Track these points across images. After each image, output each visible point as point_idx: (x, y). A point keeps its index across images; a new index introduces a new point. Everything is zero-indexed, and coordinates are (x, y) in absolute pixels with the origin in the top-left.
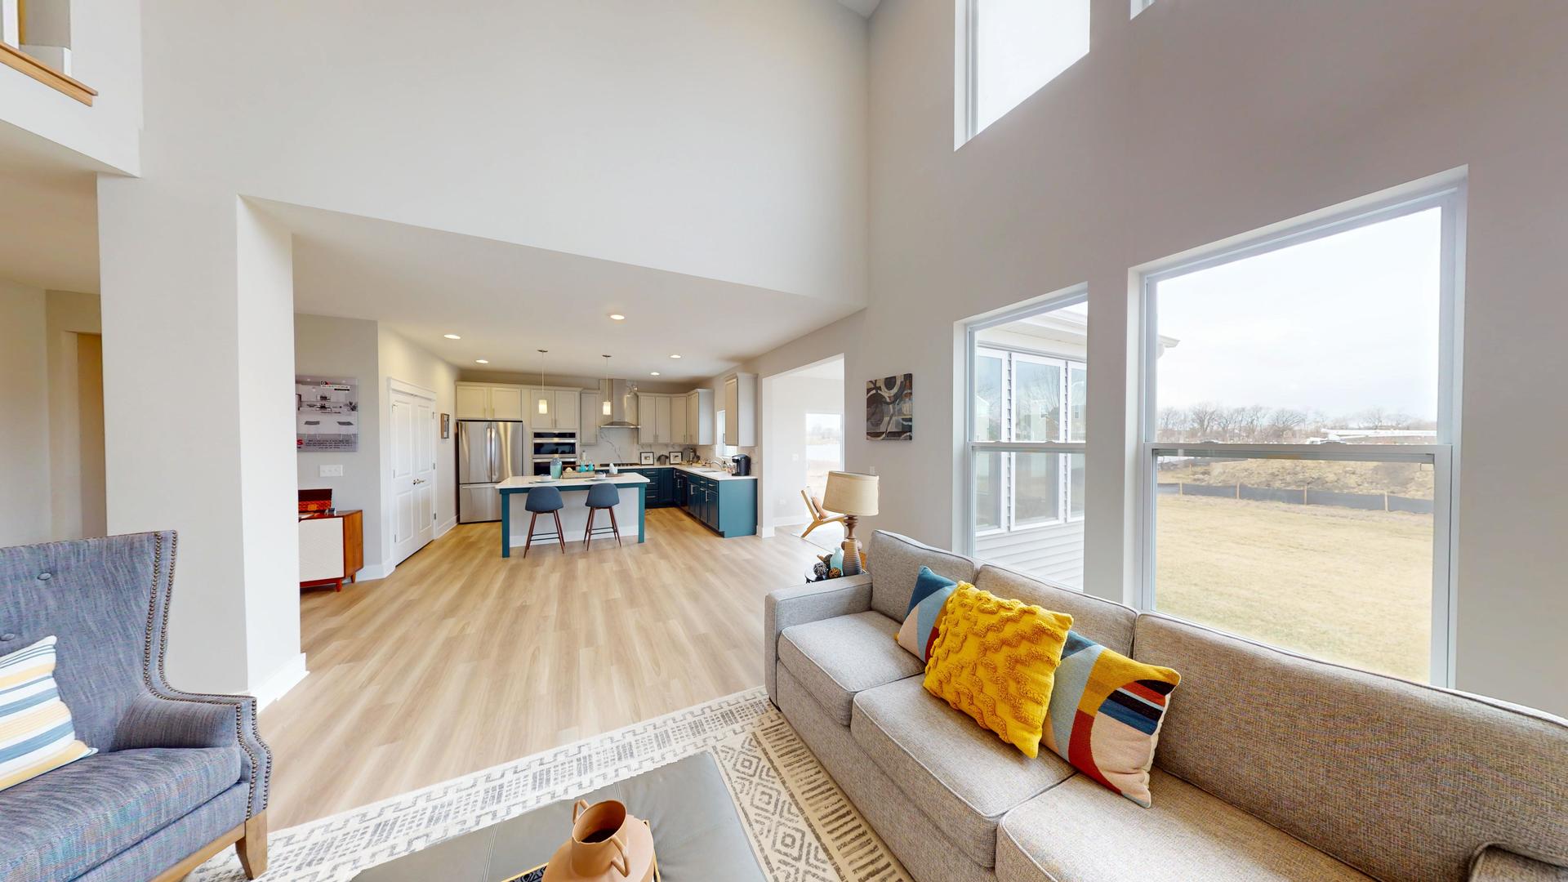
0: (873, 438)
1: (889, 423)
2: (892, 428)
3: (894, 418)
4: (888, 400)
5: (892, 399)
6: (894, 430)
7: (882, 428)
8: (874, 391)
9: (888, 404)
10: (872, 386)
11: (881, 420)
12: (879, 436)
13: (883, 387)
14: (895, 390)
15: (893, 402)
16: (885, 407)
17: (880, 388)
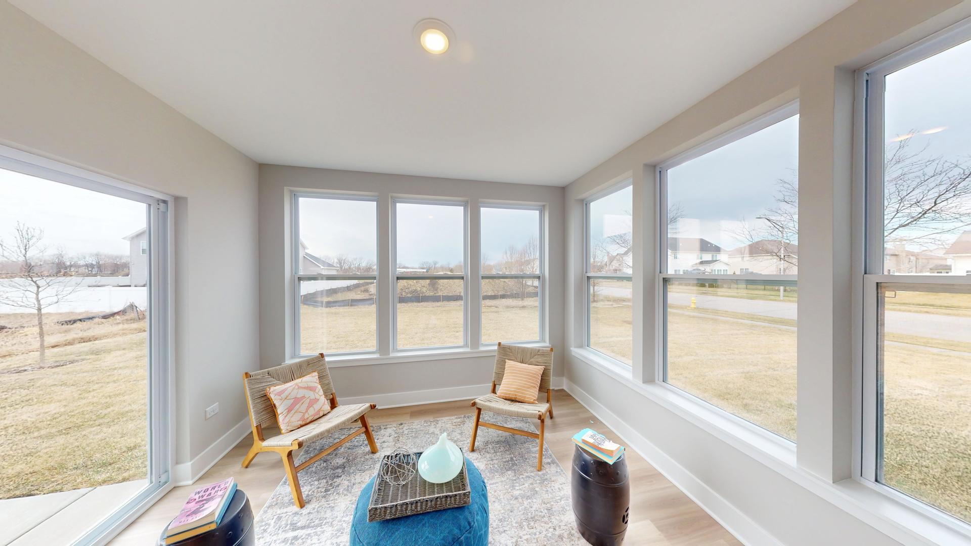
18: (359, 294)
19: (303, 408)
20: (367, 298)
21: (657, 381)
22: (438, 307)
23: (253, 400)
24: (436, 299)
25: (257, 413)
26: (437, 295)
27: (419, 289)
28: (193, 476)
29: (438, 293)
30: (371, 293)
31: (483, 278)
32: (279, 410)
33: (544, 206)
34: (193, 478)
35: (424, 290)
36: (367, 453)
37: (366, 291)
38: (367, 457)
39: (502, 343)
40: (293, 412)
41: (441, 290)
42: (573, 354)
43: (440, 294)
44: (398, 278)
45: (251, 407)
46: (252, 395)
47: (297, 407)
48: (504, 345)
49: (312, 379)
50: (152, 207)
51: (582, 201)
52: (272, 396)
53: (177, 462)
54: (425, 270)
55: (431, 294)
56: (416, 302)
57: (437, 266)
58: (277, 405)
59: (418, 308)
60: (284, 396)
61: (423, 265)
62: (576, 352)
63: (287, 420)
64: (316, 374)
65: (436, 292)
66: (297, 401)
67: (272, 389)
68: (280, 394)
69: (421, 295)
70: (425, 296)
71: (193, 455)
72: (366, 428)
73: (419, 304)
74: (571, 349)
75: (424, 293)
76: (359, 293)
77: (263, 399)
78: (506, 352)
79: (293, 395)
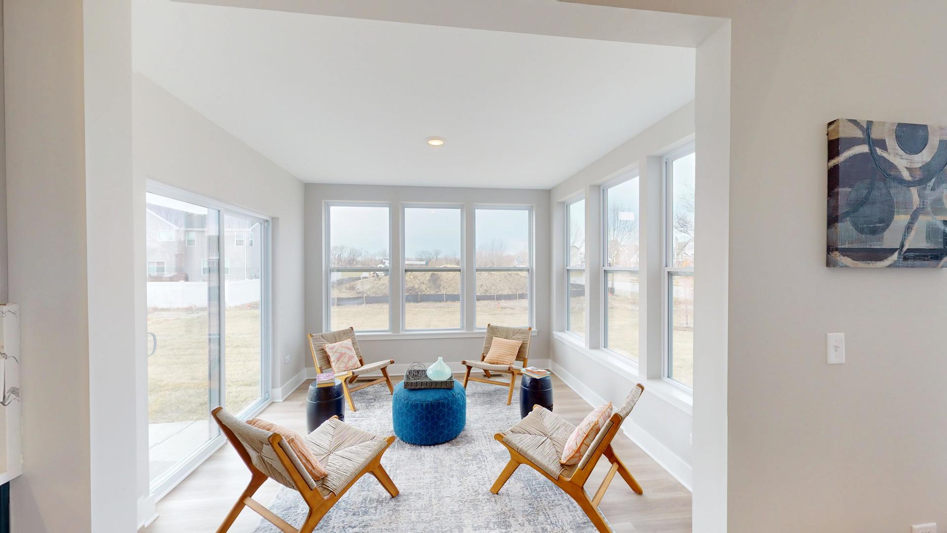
0: (860, 264)
1: (909, 228)
2: (917, 240)
3: (923, 221)
4: (906, 175)
5: (918, 175)
6: (924, 245)
7: (890, 239)
8: (864, 149)
9: (909, 184)
10: (859, 134)
11: (886, 221)
12: (881, 259)
13: (891, 143)
14: (924, 157)
15: (920, 183)
16: (897, 193)
17: (882, 144)
18: (344, 292)
19: (346, 360)
20: (355, 296)
21: (601, 348)
22: (440, 307)
23: (316, 351)
24: (438, 298)
25: (319, 360)
26: (439, 293)
27: (417, 286)
28: (283, 396)
29: (440, 291)
30: (358, 291)
31: (477, 270)
32: (332, 359)
33: (532, 207)
34: (282, 398)
35: (423, 287)
36: (390, 395)
37: (352, 288)
38: (389, 396)
39: (492, 324)
40: (340, 361)
41: (444, 287)
42: (555, 337)
43: (443, 292)
44: (406, 271)
45: (315, 356)
46: (315, 348)
47: (342, 358)
48: (492, 326)
49: (348, 342)
50: (262, 225)
51: (563, 203)
52: (327, 350)
53: (273, 387)
54: (424, 263)
55: (433, 292)
56: (413, 302)
57: (439, 257)
58: (331, 356)
59: (417, 309)
60: (334, 350)
61: (421, 256)
62: (557, 334)
63: (337, 365)
64: (350, 340)
65: (438, 290)
66: (342, 355)
67: (327, 345)
68: (332, 348)
69: (419, 294)
70: (424, 295)
71: (282, 384)
72: (387, 378)
73: (417, 304)
74: (553, 332)
75: (423, 291)
76: (344, 290)
77: (321, 351)
78: (493, 331)
79: (339, 351)
